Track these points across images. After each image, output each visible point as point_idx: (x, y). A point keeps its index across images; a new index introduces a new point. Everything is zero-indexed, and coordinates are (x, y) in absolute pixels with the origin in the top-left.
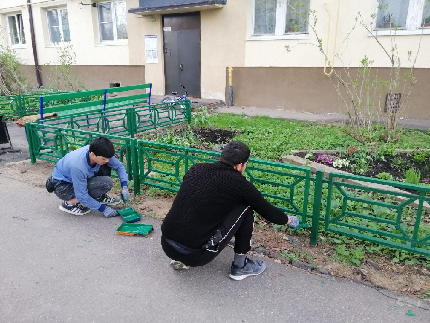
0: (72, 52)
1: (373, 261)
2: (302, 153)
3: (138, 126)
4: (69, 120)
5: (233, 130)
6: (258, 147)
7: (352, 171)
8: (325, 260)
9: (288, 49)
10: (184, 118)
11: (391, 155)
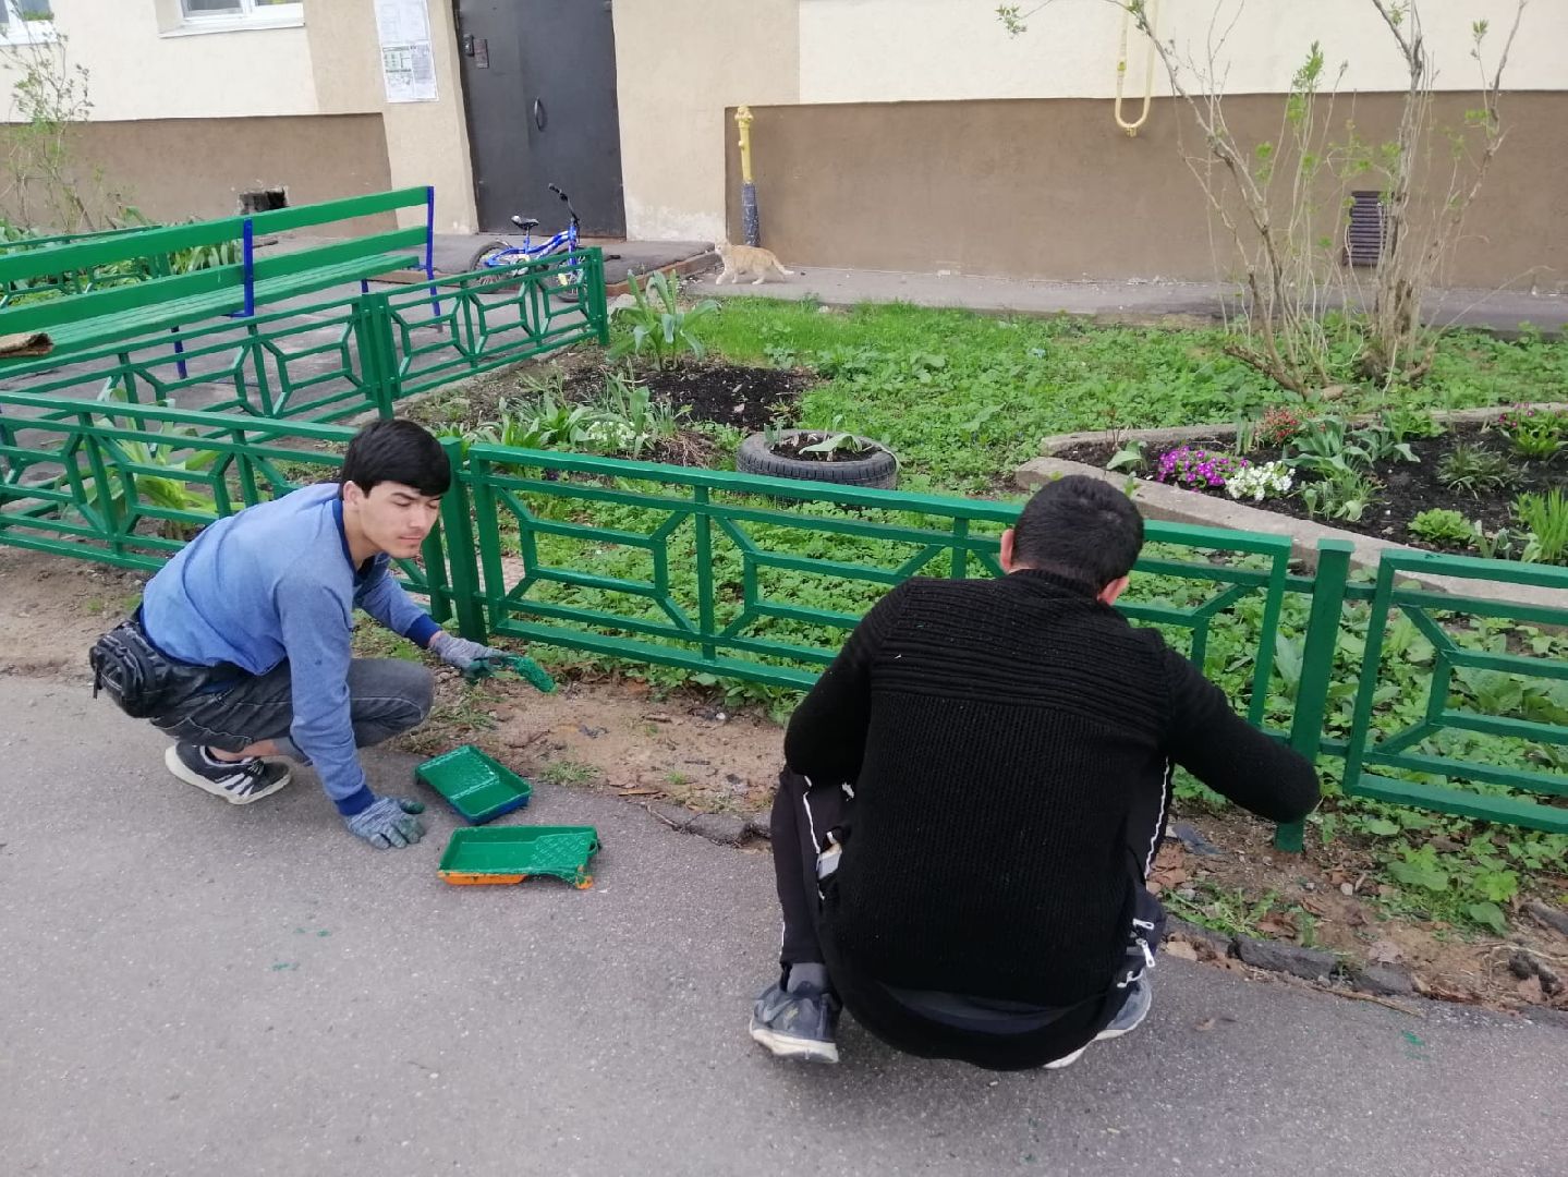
0: (70, 64)
1: (1544, 901)
2: (1089, 445)
3: (406, 369)
4: (113, 362)
5: (786, 365)
6: (907, 434)
7: (1312, 511)
8: (1357, 920)
9: (1011, 23)
10: (582, 326)
11: (1424, 436)
